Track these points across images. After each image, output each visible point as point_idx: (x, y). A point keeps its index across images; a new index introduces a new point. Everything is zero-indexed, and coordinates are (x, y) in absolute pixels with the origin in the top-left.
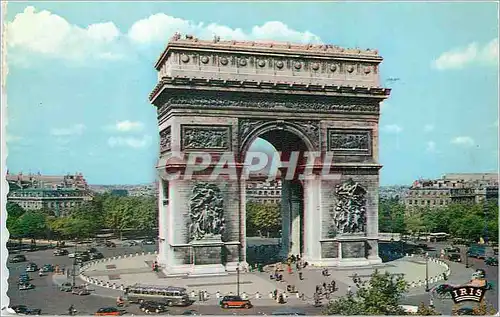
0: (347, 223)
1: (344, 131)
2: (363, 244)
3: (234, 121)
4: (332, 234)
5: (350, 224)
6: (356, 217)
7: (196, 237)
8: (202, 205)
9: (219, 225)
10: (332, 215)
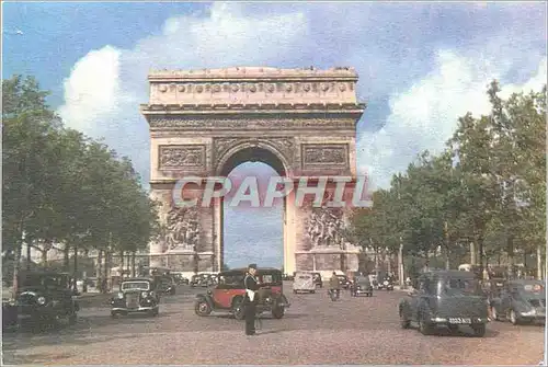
0: (321, 236)
1: (319, 146)
2: (339, 256)
3: (208, 140)
4: (308, 247)
5: (324, 236)
6: (330, 230)
7: (170, 246)
8: (177, 218)
9: (193, 236)
10: (307, 228)
